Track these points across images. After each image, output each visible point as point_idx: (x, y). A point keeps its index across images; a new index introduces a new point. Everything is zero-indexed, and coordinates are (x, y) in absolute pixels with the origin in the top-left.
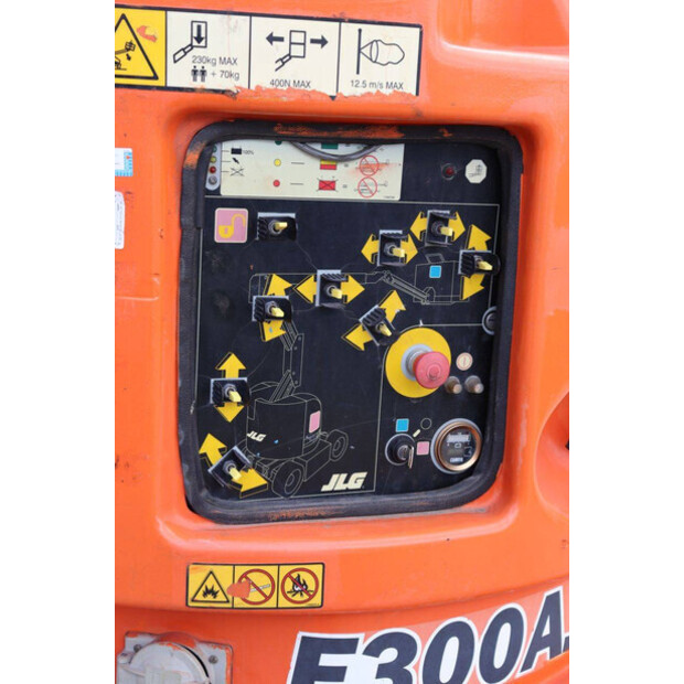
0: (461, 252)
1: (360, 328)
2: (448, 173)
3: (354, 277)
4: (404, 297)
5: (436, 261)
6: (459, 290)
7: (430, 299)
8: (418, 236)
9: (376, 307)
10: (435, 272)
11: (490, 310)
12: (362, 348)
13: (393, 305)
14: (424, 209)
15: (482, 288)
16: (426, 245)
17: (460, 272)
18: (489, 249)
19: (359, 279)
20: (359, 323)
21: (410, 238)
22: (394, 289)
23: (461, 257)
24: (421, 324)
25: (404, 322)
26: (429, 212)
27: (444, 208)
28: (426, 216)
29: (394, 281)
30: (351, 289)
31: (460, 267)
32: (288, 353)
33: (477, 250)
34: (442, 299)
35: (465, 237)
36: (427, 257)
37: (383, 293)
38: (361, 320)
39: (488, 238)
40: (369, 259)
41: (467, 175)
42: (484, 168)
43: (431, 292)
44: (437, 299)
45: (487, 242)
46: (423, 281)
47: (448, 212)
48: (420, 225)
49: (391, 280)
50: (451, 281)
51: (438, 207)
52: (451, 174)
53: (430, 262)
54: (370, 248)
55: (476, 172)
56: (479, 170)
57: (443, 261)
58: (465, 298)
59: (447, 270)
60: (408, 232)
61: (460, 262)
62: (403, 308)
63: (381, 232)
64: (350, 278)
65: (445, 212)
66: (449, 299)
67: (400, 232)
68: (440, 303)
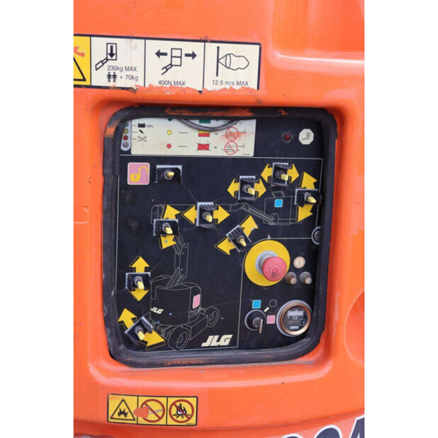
0: (297, 190)
1: (227, 240)
2: (286, 138)
3: (222, 207)
4: (257, 220)
5: (279, 196)
6: (295, 215)
7: (275, 221)
8: (266, 180)
9: (238, 226)
10: (279, 203)
11: (317, 228)
12: (229, 254)
13: (249, 226)
14: (270, 162)
15: (311, 214)
16: (272, 185)
17: (295, 203)
18: (316, 188)
19: (226, 208)
20: (226, 237)
21: (261, 181)
22: (251, 214)
23: (296, 194)
24: (269, 238)
25: (257, 236)
26: (274, 164)
27: (284, 161)
28: (271, 167)
29: (250, 209)
30: (221, 215)
31: (296, 200)
32: (178, 257)
33: (308, 188)
34: (283, 221)
35: (299, 180)
36: (273, 193)
37: (243, 217)
38: (227, 235)
39: (315, 180)
40: (233, 195)
41: (300, 139)
42: (312, 135)
43: (276, 217)
44: (280, 221)
45: (315, 184)
46: (270, 209)
47: (287, 164)
48: (267, 173)
49: (248, 209)
50: (290, 209)
51: (280, 161)
52: (289, 139)
53: (275, 197)
54: (233, 188)
55: (306, 137)
56: (308, 135)
57: (284, 196)
58: (299, 220)
59: (286, 202)
60: (259, 177)
61: (296, 197)
62: (256, 227)
63: (241, 177)
64: (220, 208)
65: (284, 164)
66: (288, 221)
67: (254, 177)
68: (282, 224)
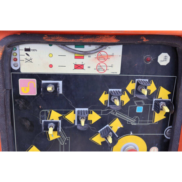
0: (154, 100)
1: (99, 135)
2: (147, 61)
3: (95, 112)
4: (122, 121)
5: (140, 104)
6: (152, 118)
7: (137, 122)
8: (130, 92)
9: (108, 125)
10: (140, 109)
11: (169, 127)
12: (101, 144)
13: (116, 125)
14: (134, 79)
15: (165, 117)
16: (135, 96)
17: (153, 110)
18: (169, 99)
19: (98, 113)
20: (98, 133)
21: (126, 93)
22: (117, 117)
23: (154, 103)
24: (131, 134)
25: (122, 132)
26: (136, 80)
27: (145, 78)
28: (135, 82)
29: (117, 113)
30: (94, 117)
31: (153, 107)
32: (62, 146)
33: (163, 99)
34: (143, 122)
35: (156, 93)
36: (135, 102)
37: (111, 119)
38: (99, 131)
39: (169, 93)
40: (103, 103)
41: (159, 61)
42: (169, 58)
43: (137, 119)
44: (140, 122)
45: (169, 95)
46: (133, 113)
47: (147, 80)
48: (131, 87)
49: (115, 113)
50: (148, 114)
51: (141, 78)
52: (149, 61)
53: (136, 105)
54: (104, 98)
55: (164, 59)
56: (166, 58)
57: (144, 104)
58: (155, 122)
59: (145, 108)
60: (124, 90)
61: (153, 105)
62: (122, 126)
63: (110, 90)
64: (93, 112)
65: (145, 80)
66: (147, 122)
67: (120, 90)
68: (142, 124)
